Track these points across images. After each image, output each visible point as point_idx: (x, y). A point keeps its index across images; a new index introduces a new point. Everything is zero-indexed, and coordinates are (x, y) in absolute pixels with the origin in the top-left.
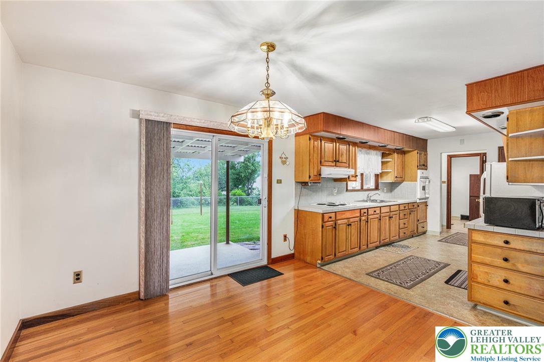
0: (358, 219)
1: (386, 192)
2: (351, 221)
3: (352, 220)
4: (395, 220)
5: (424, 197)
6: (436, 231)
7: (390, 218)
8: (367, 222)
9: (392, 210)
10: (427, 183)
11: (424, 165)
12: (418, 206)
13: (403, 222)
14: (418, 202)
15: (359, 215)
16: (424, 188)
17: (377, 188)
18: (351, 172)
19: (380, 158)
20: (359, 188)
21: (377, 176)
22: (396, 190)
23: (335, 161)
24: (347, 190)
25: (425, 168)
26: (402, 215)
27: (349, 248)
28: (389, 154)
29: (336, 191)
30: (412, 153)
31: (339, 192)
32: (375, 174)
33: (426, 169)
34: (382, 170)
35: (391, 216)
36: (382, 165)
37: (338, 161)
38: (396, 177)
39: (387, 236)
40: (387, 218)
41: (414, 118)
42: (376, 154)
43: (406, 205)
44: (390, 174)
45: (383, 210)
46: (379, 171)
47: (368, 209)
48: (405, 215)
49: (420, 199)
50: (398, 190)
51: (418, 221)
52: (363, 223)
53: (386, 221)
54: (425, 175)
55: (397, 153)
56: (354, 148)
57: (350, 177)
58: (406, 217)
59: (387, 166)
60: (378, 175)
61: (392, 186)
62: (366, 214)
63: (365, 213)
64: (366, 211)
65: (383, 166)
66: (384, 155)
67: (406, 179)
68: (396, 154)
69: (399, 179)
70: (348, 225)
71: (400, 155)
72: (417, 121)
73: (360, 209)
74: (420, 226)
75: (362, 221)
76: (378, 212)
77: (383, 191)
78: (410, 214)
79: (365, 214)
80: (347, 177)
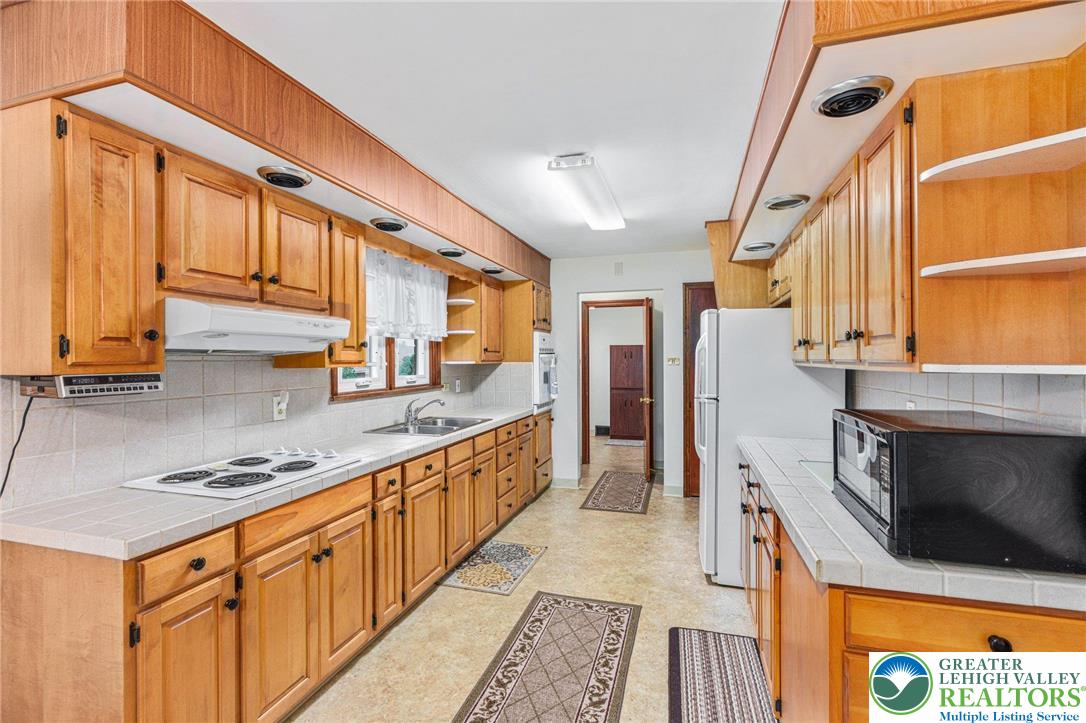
0: (363, 515)
1: (461, 392)
2: (330, 535)
3: (333, 529)
4: (487, 478)
5: (547, 400)
6: (570, 477)
7: (474, 474)
8: (402, 513)
9: (479, 449)
10: (553, 365)
11: (545, 320)
12: (536, 424)
13: (505, 476)
14: (535, 414)
15: (367, 496)
16: (546, 378)
17: (435, 382)
18: (339, 329)
19: (443, 294)
20: (382, 385)
21: (435, 347)
22: (483, 386)
23: (256, 277)
24: (335, 396)
25: (548, 327)
26: (502, 458)
27: (326, 647)
28: (468, 285)
29: (283, 406)
30: (521, 287)
31: (297, 408)
32: (431, 343)
33: (549, 331)
34: (449, 328)
35: (477, 467)
36: (449, 316)
37: (274, 280)
38: (486, 350)
39: (468, 534)
40: (467, 476)
41: (546, 153)
42: (433, 282)
43: (511, 428)
44: (469, 343)
45: (455, 456)
46: (440, 332)
47: (403, 465)
48: (510, 455)
49: (539, 407)
50: (488, 386)
51: (537, 461)
52: (386, 523)
53: (463, 487)
54: (548, 347)
55: (488, 285)
56: (350, 243)
57: (338, 350)
58: (512, 459)
59: (462, 317)
60: (438, 344)
61: (475, 376)
62: (398, 486)
63: (392, 483)
64: (395, 474)
65: (452, 318)
66: (454, 286)
67: (507, 356)
68: (483, 285)
69: (492, 356)
70: (317, 559)
71: (493, 290)
72: (554, 165)
73: (374, 475)
74: (540, 472)
75: (381, 518)
76: (438, 465)
77: (452, 390)
78: (521, 449)
79: (392, 489)
80: (322, 347)
